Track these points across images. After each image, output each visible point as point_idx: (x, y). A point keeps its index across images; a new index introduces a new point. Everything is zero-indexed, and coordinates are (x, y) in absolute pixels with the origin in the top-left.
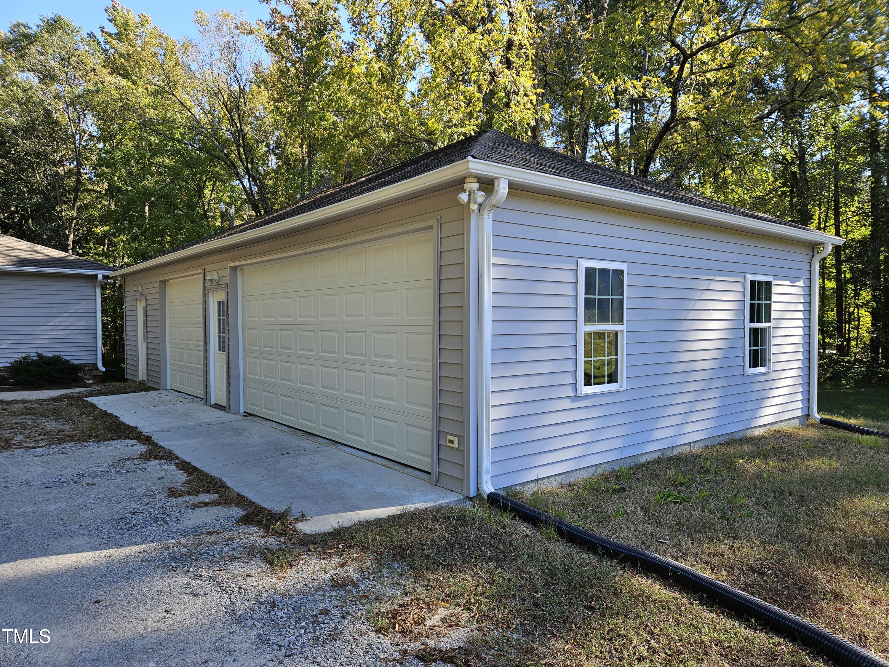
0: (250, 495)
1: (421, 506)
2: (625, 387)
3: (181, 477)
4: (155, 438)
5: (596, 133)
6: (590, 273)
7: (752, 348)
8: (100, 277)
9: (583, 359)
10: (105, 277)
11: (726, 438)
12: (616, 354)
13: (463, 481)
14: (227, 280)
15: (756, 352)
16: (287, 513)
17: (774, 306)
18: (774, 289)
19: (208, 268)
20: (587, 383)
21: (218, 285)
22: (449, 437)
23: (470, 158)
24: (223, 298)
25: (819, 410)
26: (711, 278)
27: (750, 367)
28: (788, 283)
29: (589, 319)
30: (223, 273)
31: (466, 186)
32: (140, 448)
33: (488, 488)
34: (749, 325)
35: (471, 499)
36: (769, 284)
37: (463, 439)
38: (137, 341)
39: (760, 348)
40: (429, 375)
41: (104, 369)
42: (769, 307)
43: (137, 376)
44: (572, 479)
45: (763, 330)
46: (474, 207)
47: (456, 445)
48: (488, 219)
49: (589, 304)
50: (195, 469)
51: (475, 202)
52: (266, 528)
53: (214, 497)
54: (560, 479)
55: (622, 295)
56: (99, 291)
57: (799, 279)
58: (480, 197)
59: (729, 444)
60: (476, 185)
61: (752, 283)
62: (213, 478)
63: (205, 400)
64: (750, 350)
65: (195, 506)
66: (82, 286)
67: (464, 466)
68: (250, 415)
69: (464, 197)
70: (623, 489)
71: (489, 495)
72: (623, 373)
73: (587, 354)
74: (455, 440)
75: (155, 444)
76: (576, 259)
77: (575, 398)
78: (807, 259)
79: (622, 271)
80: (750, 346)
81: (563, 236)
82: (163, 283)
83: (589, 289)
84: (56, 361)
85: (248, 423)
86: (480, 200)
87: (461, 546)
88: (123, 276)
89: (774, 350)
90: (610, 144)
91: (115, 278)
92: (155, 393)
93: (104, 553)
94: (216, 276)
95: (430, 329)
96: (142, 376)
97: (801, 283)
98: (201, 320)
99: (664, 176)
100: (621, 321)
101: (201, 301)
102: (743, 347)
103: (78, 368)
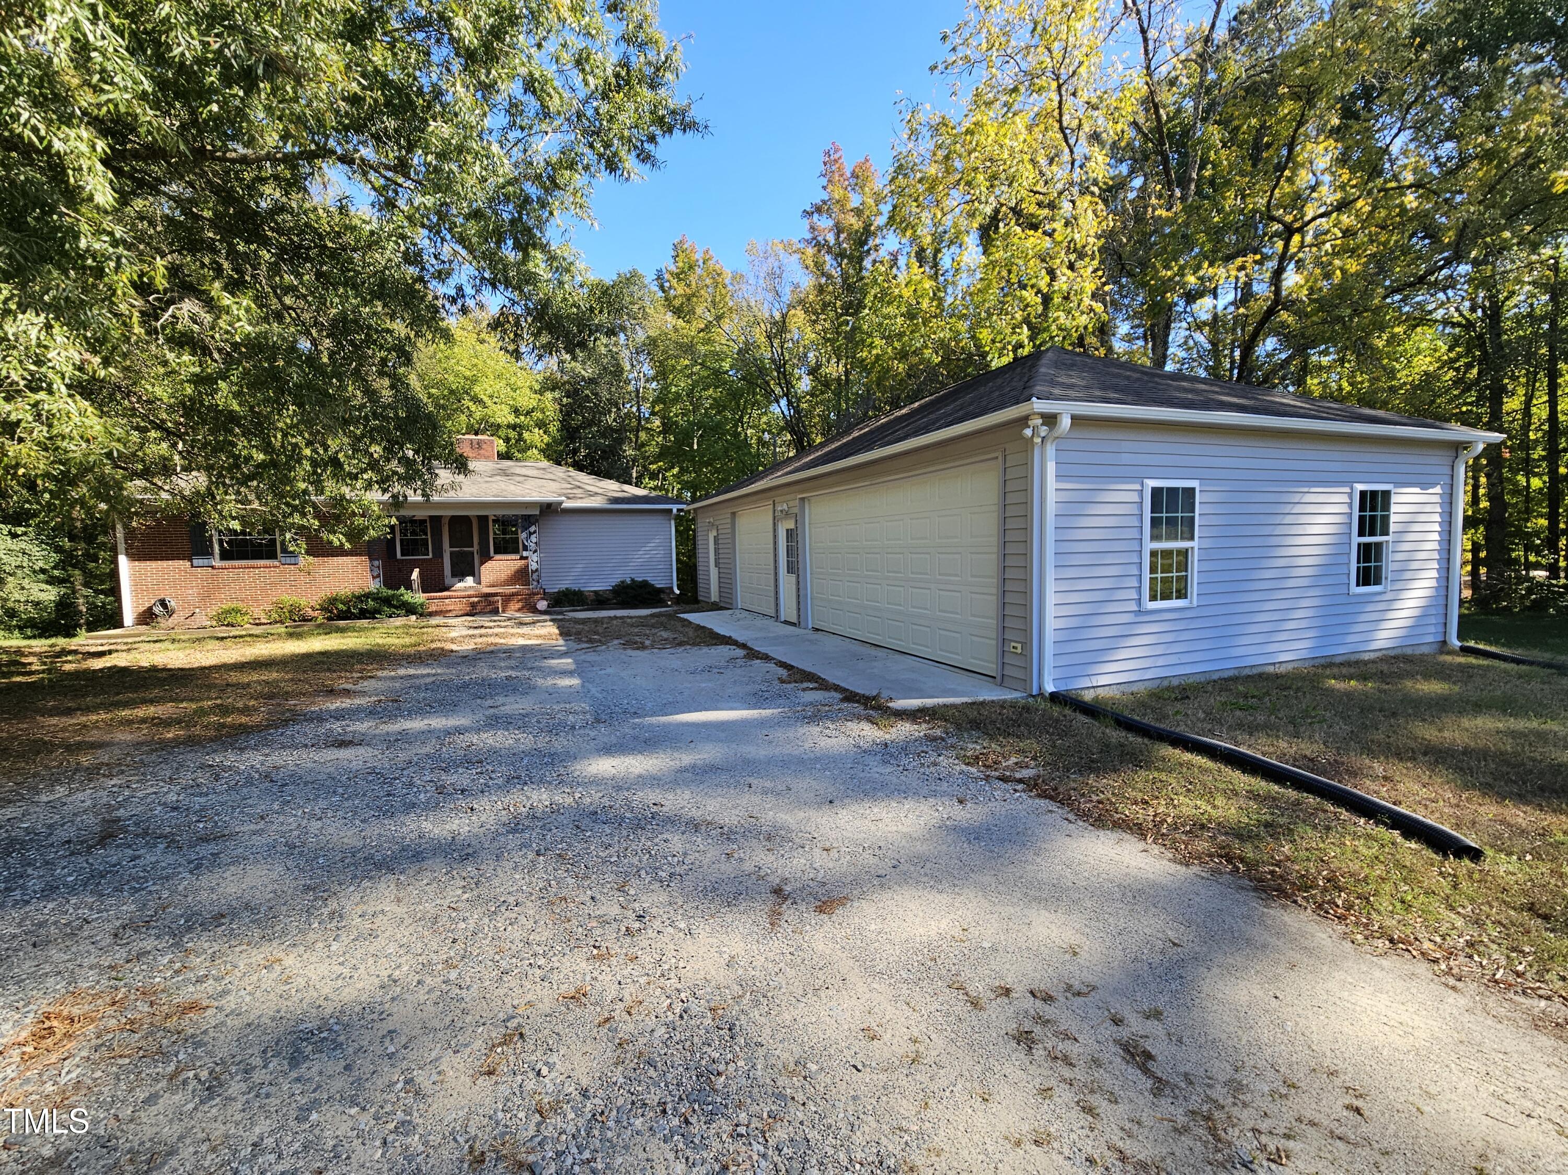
0: (843, 685)
1: (988, 698)
2: (1195, 603)
3: (783, 672)
4: (749, 644)
5: (1186, 312)
6: (1156, 492)
7: (1362, 565)
8: (675, 511)
9: (1149, 576)
10: (679, 510)
11: (1323, 661)
12: (1186, 571)
13: (1026, 682)
14: (796, 510)
15: (1367, 570)
16: (878, 695)
17: (1393, 518)
18: (1394, 499)
19: (777, 499)
20: (1153, 598)
21: (787, 514)
22: (1013, 644)
23: (1034, 399)
24: (791, 525)
25: (1460, 637)
26: (1306, 490)
27: (1358, 585)
28: (1417, 490)
29: (1155, 537)
30: (791, 504)
31: (1030, 423)
32: (740, 652)
33: (1050, 688)
34: (1356, 540)
35: (1033, 696)
36: (1386, 494)
37: (1026, 645)
38: (708, 566)
39: (1373, 564)
40: (994, 591)
41: (678, 592)
42: (1386, 520)
43: (709, 598)
44: (1134, 688)
45: (1379, 545)
46: (1038, 440)
47: (1019, 651)
48: (1050, 450)
49: (1155, 522)
50: (793, 667)
51: (1039, 436)
52: (865, 705)
53: (816, 685)
54: (1122, 688)
55: (1193, 512)
56: (673, 522)
57: (1434, 485)
58: (1044, 430)
59: (1324, 667)
60: (1040, 421)
61: (1363, 494)
62: (810, 673)
63: (777, 618)
64: (1358, 568)
65: (804, 690)
66: (658, 520)
67: (1027, 669)
68: (817, 630)
69: (1028, 432)
70: (1187, 697)
71: (1052, 694)
72: (1194, 589)
73: (1153, 570)
74: (1019, 646)
75: (751, 649)
76: (1141, 480)
77: (1139, 612)
78: (1448, 461)
79: (1193, 489)
80: (1358, 562)
81: (1126, 458)
82: (734, 514)
83: (1155, 507)
84: (645, 584)
85: (819, 635)
86: (1043, 434)
87: (1027, 725)
88: (695, 510)
89: (1392, 567)
90: (1205, 324)
91: (689, 511)
92: (730, 612)
93: (756, 712)
94: (785, 507)
95: (995, 550)
96: (714, 597)
97: (1438, 490)
98: (772, 546)
99: (1283, 356)
100: (1192, 538)
101: (771, 530)
102: (1349, 564)
103: (661, 590)
